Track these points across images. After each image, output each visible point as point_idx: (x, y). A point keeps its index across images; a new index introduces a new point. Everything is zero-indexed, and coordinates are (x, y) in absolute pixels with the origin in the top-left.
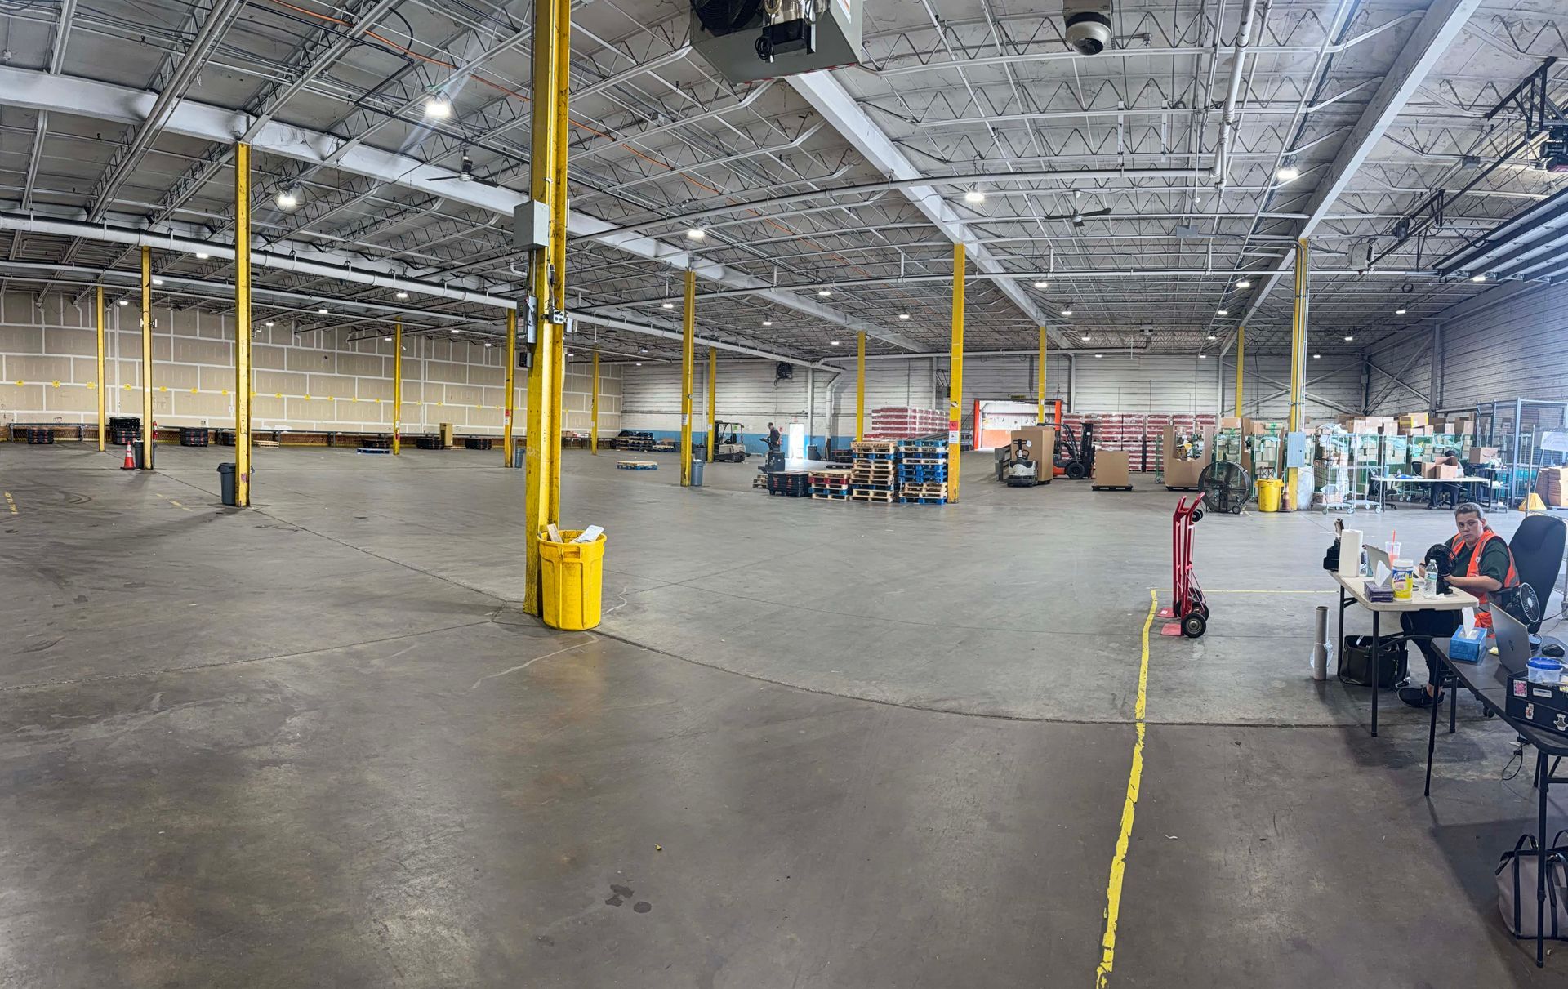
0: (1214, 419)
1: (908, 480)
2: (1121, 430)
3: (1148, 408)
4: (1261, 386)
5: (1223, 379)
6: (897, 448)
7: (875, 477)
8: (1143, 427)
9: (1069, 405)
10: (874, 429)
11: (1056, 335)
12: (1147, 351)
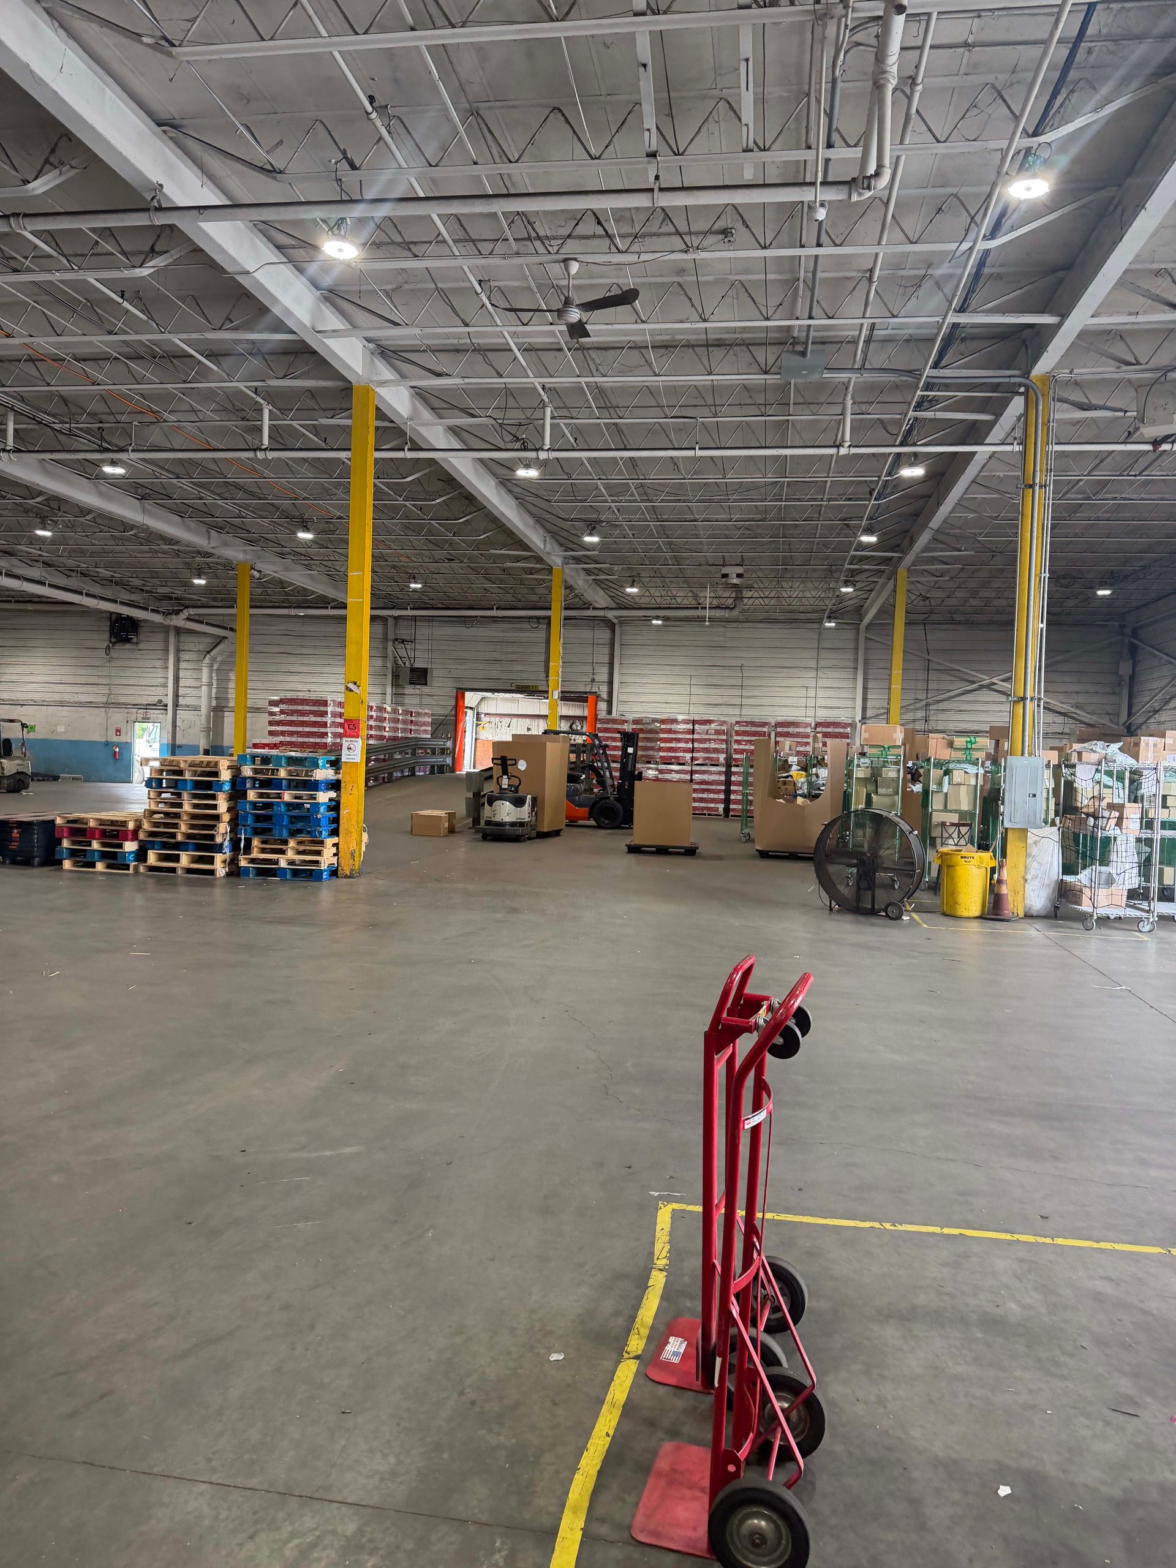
0: (849, 730)
1: (257, 832)
2: (690, 745)
3: (737, 711)
4: (933, 676)
5: (866, 662)
6: (236, 770)
7: (193, 827)
8: (726, 741)
9: (610, 702)
10: (271, 733)
11: (581, 582)
12: (735, 613)
